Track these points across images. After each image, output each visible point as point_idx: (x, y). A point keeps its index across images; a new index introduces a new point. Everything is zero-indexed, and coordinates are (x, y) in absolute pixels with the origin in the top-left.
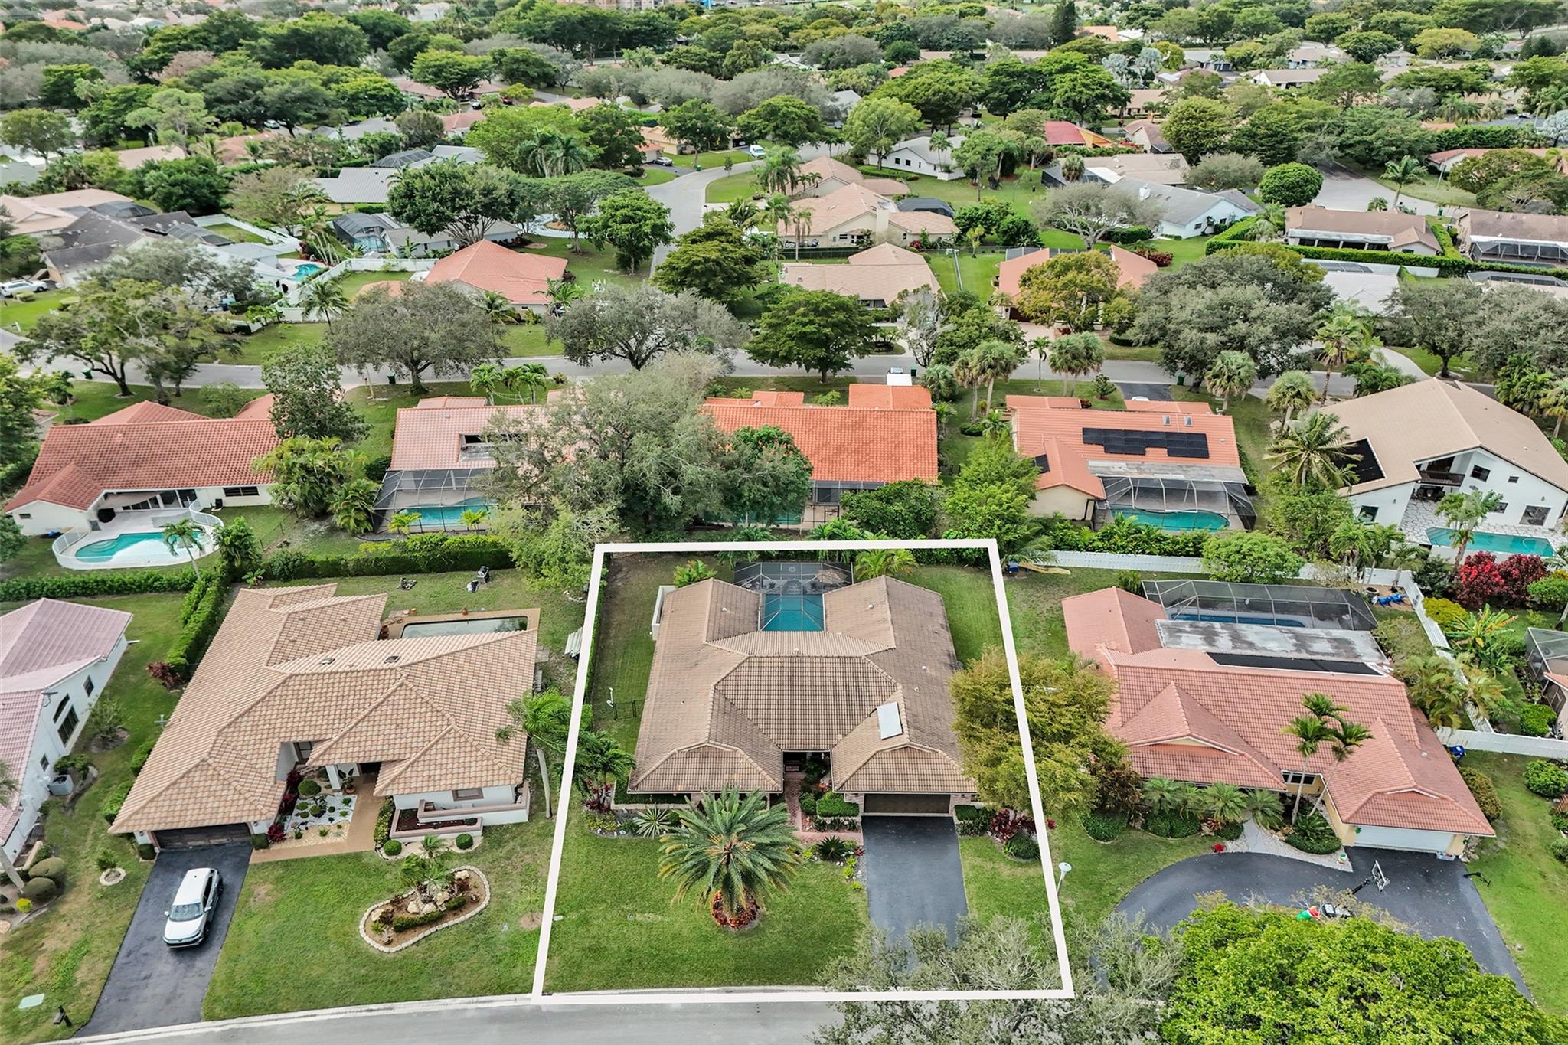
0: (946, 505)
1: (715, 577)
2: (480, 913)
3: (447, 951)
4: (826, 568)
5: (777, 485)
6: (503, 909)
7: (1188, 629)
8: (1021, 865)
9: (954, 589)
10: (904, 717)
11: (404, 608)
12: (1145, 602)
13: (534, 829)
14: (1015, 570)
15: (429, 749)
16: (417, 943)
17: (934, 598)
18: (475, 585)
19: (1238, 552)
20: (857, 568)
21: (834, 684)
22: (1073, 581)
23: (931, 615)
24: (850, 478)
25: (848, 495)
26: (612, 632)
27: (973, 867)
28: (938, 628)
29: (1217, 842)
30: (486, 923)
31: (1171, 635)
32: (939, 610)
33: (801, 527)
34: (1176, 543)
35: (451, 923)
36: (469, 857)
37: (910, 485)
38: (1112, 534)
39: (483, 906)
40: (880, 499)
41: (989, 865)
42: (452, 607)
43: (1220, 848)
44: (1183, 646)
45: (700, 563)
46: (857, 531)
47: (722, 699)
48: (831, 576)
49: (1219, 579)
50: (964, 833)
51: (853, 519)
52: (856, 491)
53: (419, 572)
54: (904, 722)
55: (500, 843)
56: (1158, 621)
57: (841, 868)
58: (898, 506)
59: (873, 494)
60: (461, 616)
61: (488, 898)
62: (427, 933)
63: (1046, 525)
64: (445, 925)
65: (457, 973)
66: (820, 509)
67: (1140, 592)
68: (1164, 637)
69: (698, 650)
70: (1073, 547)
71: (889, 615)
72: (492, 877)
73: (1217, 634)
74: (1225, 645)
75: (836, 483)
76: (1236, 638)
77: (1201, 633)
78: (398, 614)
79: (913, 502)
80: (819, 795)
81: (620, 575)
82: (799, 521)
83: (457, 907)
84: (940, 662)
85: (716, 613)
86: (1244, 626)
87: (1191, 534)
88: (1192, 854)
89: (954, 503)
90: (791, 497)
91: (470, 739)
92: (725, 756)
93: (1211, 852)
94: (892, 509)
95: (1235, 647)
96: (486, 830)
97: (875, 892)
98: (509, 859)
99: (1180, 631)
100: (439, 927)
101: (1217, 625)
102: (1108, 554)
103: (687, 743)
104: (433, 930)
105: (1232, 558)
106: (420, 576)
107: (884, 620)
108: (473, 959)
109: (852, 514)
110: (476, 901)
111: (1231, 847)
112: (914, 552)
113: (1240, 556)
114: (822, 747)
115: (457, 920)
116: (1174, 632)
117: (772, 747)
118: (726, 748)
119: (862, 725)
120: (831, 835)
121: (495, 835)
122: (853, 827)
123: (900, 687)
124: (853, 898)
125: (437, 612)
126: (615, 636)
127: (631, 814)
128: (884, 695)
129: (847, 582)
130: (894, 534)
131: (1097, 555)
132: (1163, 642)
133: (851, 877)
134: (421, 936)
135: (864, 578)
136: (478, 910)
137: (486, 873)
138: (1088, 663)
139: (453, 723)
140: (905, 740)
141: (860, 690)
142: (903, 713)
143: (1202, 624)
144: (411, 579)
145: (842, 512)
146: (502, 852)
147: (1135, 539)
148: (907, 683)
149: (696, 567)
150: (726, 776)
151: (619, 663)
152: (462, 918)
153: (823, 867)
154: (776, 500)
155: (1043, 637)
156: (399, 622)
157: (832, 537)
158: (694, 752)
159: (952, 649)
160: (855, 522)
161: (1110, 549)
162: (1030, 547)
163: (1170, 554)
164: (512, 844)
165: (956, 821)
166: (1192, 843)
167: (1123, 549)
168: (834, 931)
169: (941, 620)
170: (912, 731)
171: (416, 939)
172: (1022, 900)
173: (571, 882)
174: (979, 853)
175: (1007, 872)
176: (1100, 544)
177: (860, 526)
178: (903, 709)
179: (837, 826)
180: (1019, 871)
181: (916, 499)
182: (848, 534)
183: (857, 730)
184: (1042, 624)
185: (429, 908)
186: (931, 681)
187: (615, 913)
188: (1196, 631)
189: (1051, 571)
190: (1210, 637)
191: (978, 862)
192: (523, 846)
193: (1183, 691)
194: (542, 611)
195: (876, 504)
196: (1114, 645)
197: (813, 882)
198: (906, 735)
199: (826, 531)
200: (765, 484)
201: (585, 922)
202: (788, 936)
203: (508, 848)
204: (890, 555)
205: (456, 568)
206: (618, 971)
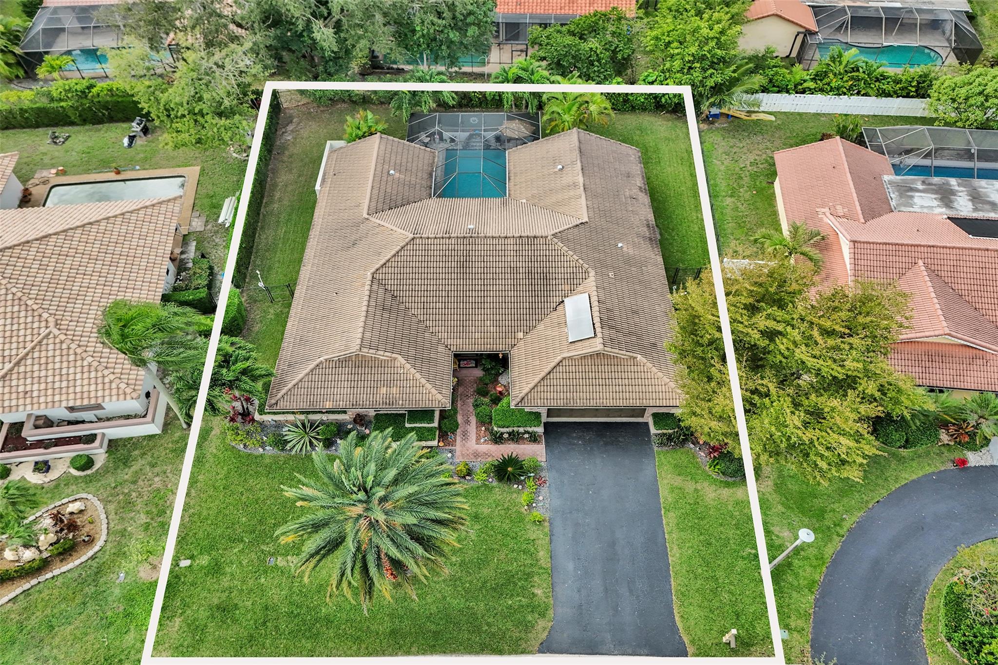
0: (647, 40)
1: (383, 132)
2: (93, 558)
3: (48, 611)
4: (509, 118)
5: (454, 18)
6: (121, 553)
7: (920, 187)
8: (727, 485)
9: (650, 140)
10: (596, 314)
11: (53, 166)
12: (868, 154)
13: (168, 443)
14: (716, 116)
15: (24, 358)
16: (14, 600)
17: (631, 153)
18: (132, 138)
19: (981, 93)
20: (545, 118)
21: (514, 270)
22: (778, 128)
23: (628, 176)
24: (540, 11)
25: (536, 31)
26: (277, 195)
27: (672, 490)
28: (635, 191)
29: (957, 455)
30: (99, 572)
31: (901, 195)
32: (637, 169)
33: (486, 70)
34: (897, 82)
35: (56, 572)
36: (88, 480)
37: (605, 17)
38: (826, 74)
39: (96, 548)
40: (573, 34)
41: (690, 487)
42: (104, 165)
43: (963, 462)
44: (916, 209)
45: (370, 115)
46: (546, 73)
47: (381, 291)
48: (515, 128)
49: (947, 124)
50: (661, 444)
51: (543, 59)
52: (545, 26)
53: (72, 124)
54: (597, 320)
55: (126, 462)
56: (886, 178)
57: (519, 492)
58: (593, 43)
59: (564, 29)
60: (112, 176)
61: (104, 537)
62: (27, 586)
63: (759, 63)
64: (49, 575)
65: (57, 640)
66: (507, 48)
67: (860, 141)
68: (894, 198)
69: (357, 225)
70: (783, 89)
71: (580, 179)
72: (112, 507)
73: (953, 193)
74: (964, 207)
75: (524, 16)
76: (976, 197)
77: (936, 192)
78: (45, 173)
79: (609, 38)
80: (496, 400)
81: (290, 128)
82: (483, 64)
83: (66, 551)
84: (638, 235)
85: (381, 176)
86: (983, 183)
87: (916, 71)
88: (928, 470)
89: (657, 38)
90: (472, 31)
91: (73, 346)
92: (382, 364)
93: (950, 466)
94: (585, 46)
95: (976, 210)
96: (113, 445)
97: (558, 523)
98: (134, 482)
99: (912, 189)
100: (42, 578)
101: (953, 181)
102: (819, 97)
103: (335, 350)
104: (34, 582)
105: (972, 101)
106: (76, 128)
107: (575, 185)
108: (77, 623)
109: (542, 54)
110: (91, 541)
111: (974, 459)
112: (609, 96)
113: (981, 99)
114: (498, 347)
115: (65, 568)
116: (906, 191)
117: (441, 349)
118: (383, 355)
119: (547, 320)
120: (509, 449)
121: (122, 452)
122: (534, 438)
123: (592, 273)
124: (533, 533)
125: (87, 171)
126: (280, 200)
127: (279, 425)
128: (573, 283)
129: (535, 136)
130: (587, 78)
131: (808, 97)
132: (893, 203)
133: (529, 505)
134: (19, 591)
135: (553, 132)
136: (90, 553)
137: (106, 502)
138: (812, 235)
139: (51, 324)
140: (597, 345)
141: (545, 278)
142: (596, 309)
143: (936, 180)
144: (62, 132)
145: (531, 52)
146: (126, 474)
147: (852, 78)
148: (601, 266)
149: (366, 119)
150: (384, 390)
151: (281, 232)
152: (70, 566)
153: (499, 492)
154: (454, 36)
155: (747, 196)
156: (45, 183)
157: (518, 80)
158: (343, 361)
159: (651, 217)
160: (544, 64)
161: (822, 90)
162: (738, 90)
163: (888, 95)
164: (141, 462)
165: (653, 430)
166: (928, 454)
167: (839, 92)
168: (511, 579)
169: (639, 182)
170: (606, 332)
171: (12, 595)
172: (731, 533)
173: (205, 513)
174: (679, 469)
175: (713, 495)
176: (812, 85)
177: (549, 67)
178: (595, 304)
179: (515, 437)
180: (726, 492)
181: (613, 34)
182: (535, 77)
183: (541, 326)
184: (747, 180)
185: (28, 554)
186: (629, 261)
187: (253, 555)
188: (930, 189)
189: (754, 117)
190: (946, 197)
191: (678, 481)
192: (153, 466)
193: (934, 274)
194: (203, 170)
195: (569, 40)
196: (840, 210)
197: (486, 511)
198: (599, 340)
199: (510, 75)
200: (440, 15)
201: (216, 569)
202: (455, 586)
203: (136, 467)
204: (583, 102)
205: (112, 120)
206: (251, 638)
